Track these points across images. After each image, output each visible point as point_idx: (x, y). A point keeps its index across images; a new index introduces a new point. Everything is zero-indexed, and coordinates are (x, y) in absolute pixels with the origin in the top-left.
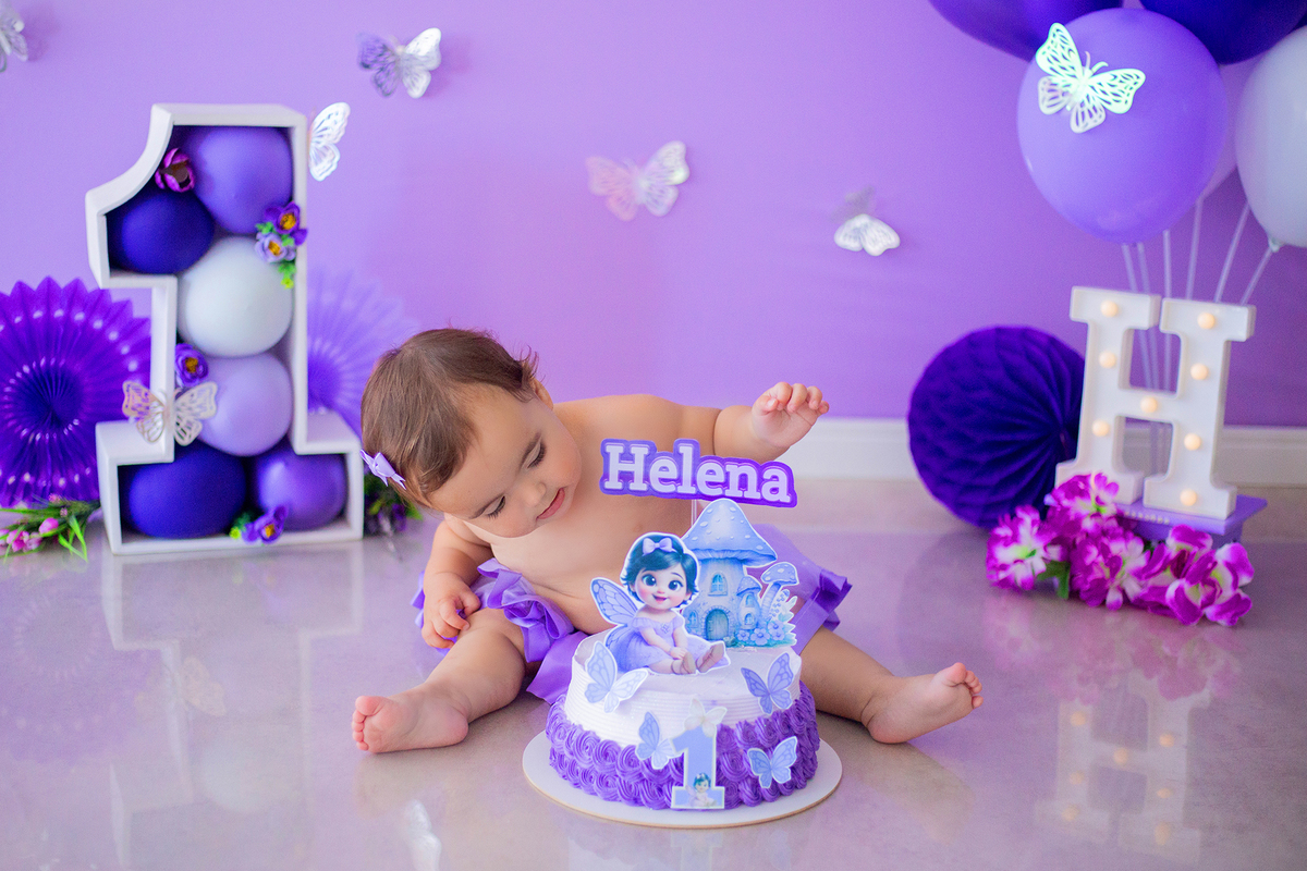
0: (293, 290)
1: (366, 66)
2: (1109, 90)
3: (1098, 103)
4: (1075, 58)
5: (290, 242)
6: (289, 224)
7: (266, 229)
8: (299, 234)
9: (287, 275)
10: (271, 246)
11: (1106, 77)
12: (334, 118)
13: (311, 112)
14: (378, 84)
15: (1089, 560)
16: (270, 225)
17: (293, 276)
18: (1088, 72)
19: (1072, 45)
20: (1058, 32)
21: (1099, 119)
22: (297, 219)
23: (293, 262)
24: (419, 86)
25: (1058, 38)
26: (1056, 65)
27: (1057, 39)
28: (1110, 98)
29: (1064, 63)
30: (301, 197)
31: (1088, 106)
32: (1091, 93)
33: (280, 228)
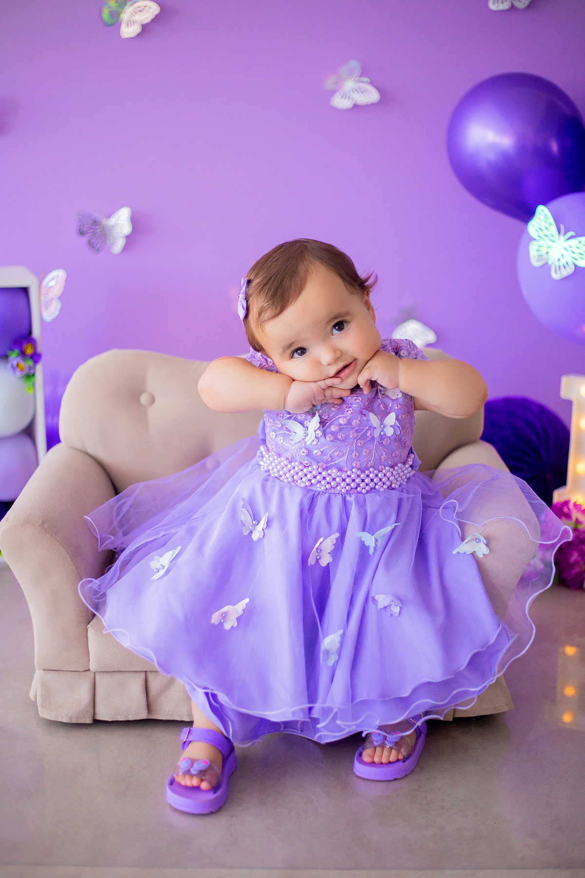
0: (34, 394)
1: (81, 233)
2: (576, 250)
3: (570, 261)
4: (554, 229)
5: (30, 363)
6: (29, 351)
7: (14, 355)
8: (36, 357)
9: (30, 384)
10: (18, 365)
11: (574, 242)
12: (56, 280)
13: (41, 274)
14: (91, 244)
15: (572, 560)
16: (17, 351)
17: (34, 385)
18: (562, 238)
19: (551, 220)
20: (542, 211)
21: (570, 270)
22: (35, 347)
23: (34, 375)
24: (118, 245)
25: (542, 214)
26: (541, 234)
27: (542, 217)
28: (577, 256)
29: (546, 232)
30: (36, 332)
31: (563, 262)
32: (564, 252)
33: (23, 354)
